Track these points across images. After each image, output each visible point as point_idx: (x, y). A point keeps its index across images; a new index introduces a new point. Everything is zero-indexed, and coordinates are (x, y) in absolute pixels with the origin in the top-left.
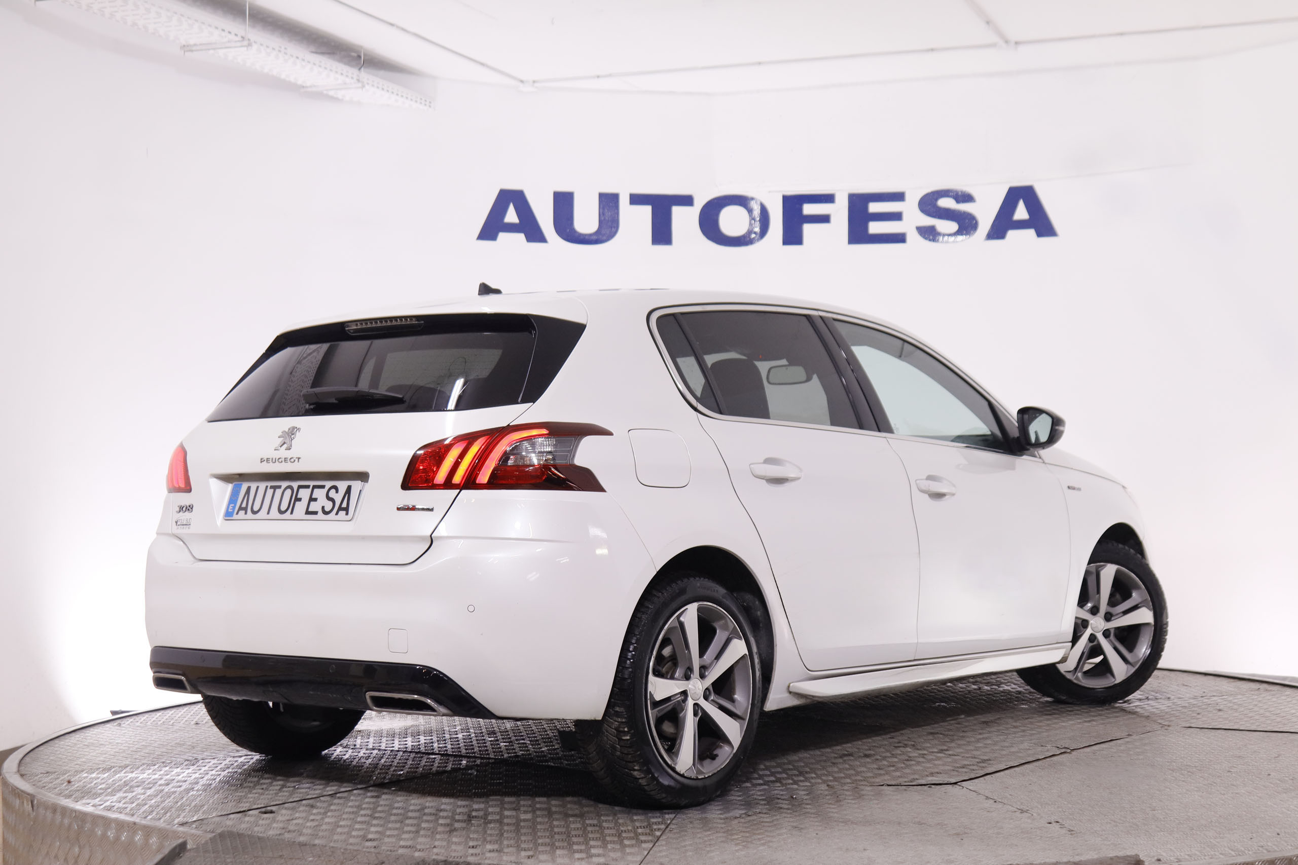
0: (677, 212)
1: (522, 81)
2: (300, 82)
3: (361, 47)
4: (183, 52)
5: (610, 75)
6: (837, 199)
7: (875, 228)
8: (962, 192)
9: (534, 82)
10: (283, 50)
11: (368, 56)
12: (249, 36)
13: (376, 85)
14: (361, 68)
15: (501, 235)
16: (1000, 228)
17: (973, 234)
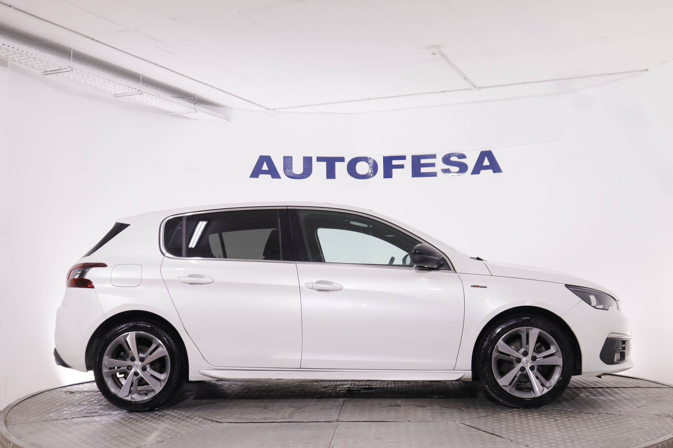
0: (337, 164)
1: (269, 109)
2: (169, 110)
3: (196, 95)
4: (114, 97)
5: (306, 106)
6: (407, 158)
7: (423, 170)
8: (460, 154)
9: (274, 109)
10: (158, 96)
11: (200, 99)
12: (142, 90)
13: (203, 111)
14: (196, 104)
15: (261, 175)
16: (477, 169)
17: (466, 172)
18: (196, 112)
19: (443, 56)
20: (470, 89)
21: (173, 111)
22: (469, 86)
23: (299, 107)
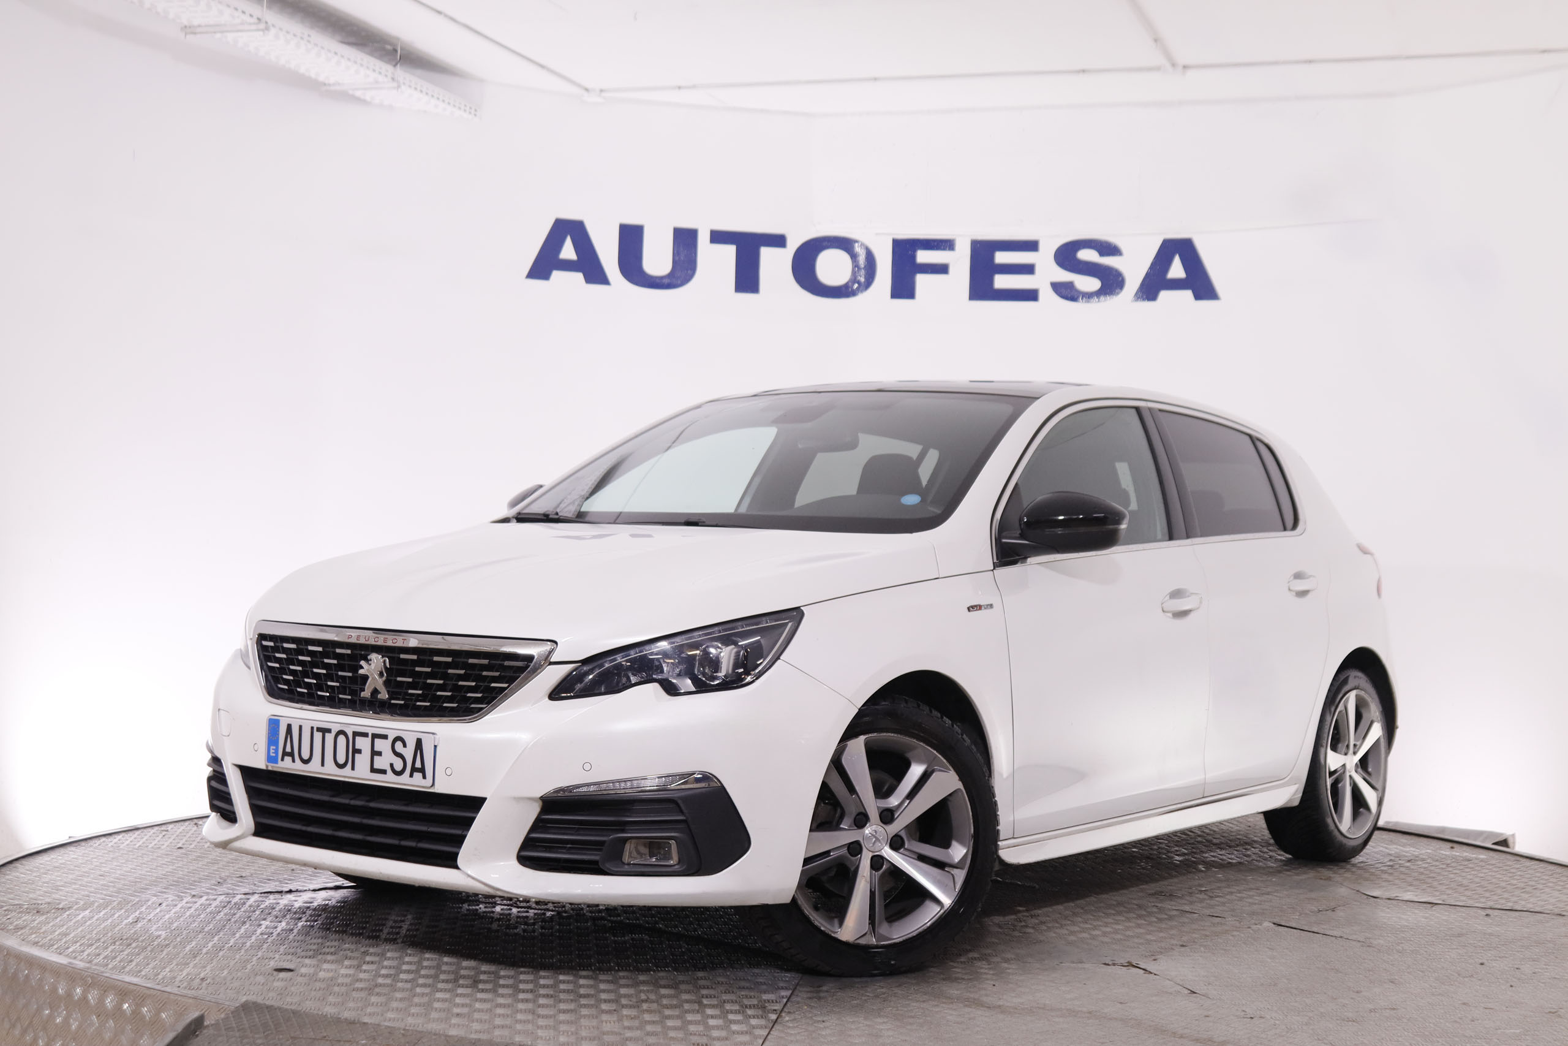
0: (767, 254)
1: (587, 90)
2: (321, 79)
3: (398, 39)
4: (184, 34)
5: (694, 87)
6: (958, 246)
7: (1001, 282)
8: (1105, 242)
9: (601, 91)
10: (305, 37)
11: (405, 50)
12: (266, 18)
14: (396, 66)
15: (556, 274)
16: (1151, 288)
17: (1118, 294)
18: (399, 87)
20: (1158, 69)
21: (332, 81)
22: (1159, 61)
23: (672, 88)
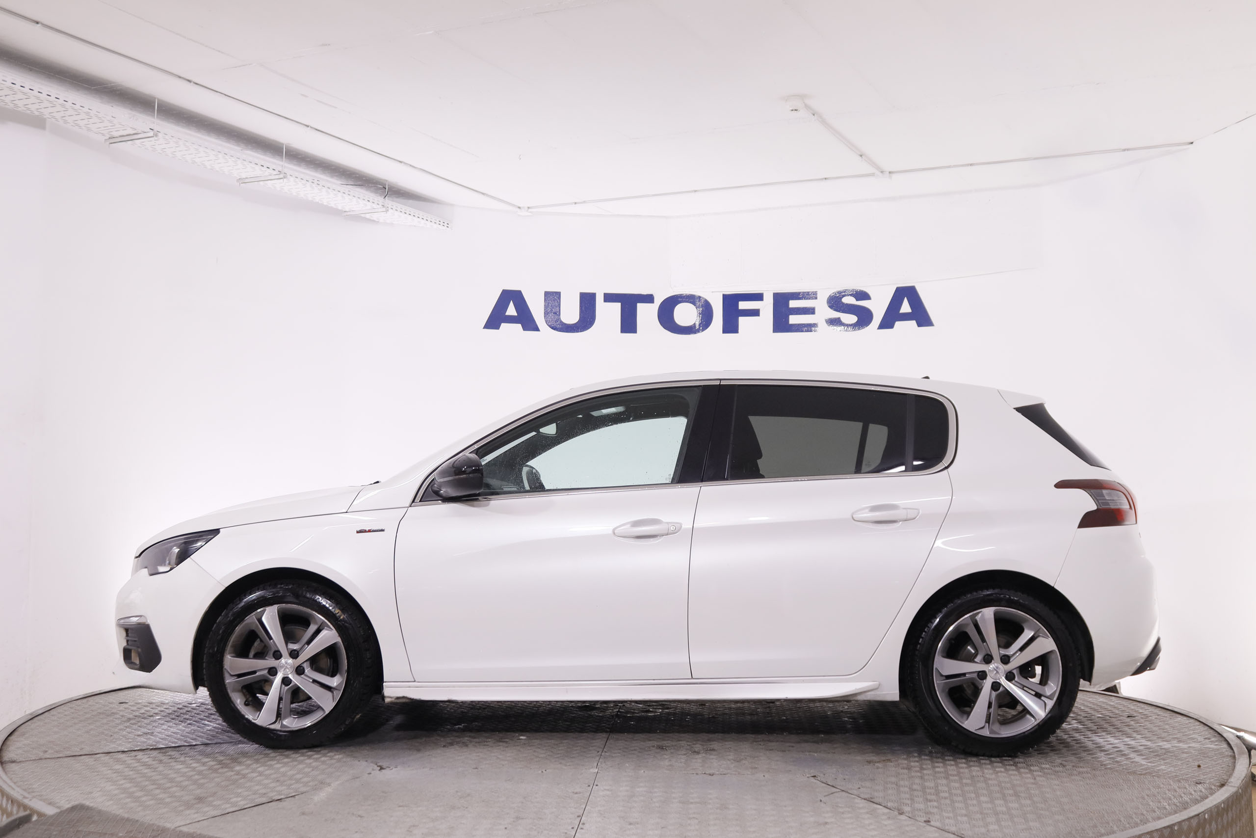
1: (519, 208)
2: (340, 208)
3: (387, 181)
4: (239, 184)
5: (584, 202)
9: (529, 208)
10: (316, 182)
11: (394, 188)
12: (285, 170)
13: (399, 209)
14: (385, 197)
18: (387, 211)
19: (814, 115)
20: (873, 175)
21: (346, 209)
22: (871, 170)
23: (571, 204)
